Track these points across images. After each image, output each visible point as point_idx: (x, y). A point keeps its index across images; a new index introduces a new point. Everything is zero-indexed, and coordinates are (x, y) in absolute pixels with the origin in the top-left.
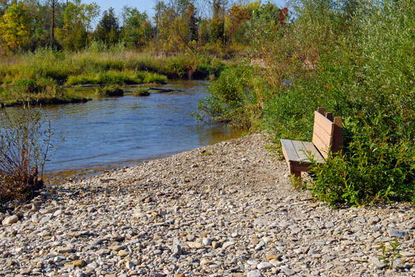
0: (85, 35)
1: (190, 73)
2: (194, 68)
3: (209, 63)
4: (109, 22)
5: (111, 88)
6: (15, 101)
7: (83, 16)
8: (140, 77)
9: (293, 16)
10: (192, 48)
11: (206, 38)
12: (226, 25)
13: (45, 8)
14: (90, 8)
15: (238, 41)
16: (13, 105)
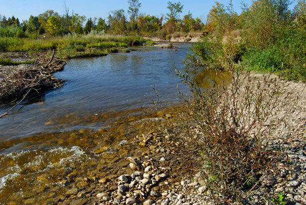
0: (81, 28)
1: (133, 44)
2: (134, 41)
3: (139, 39)
4: (90, 23)
5: (113, 49)
6: (75, 55)
7: (80, 21)
8: (117, 44)
9: (164, 22)
10: (125, 34)
11: (130, 29)
12: (138, 25)
13: (63, 18)
14: (82, 18)
15: (144, 30)
16: (74, 58)
